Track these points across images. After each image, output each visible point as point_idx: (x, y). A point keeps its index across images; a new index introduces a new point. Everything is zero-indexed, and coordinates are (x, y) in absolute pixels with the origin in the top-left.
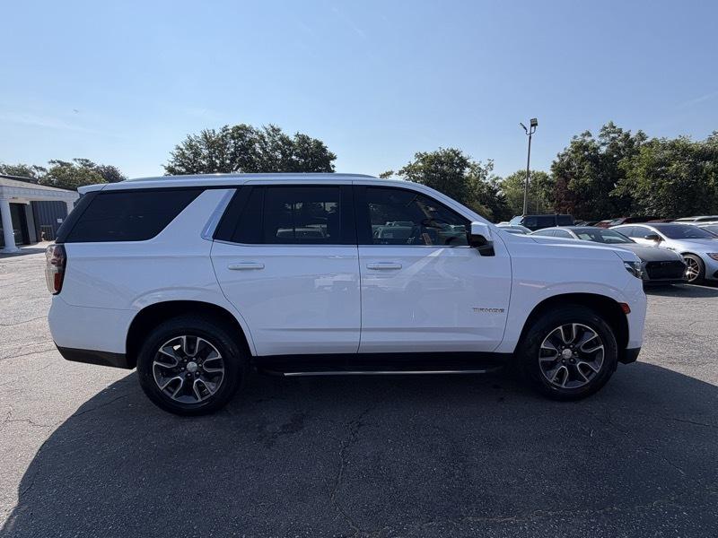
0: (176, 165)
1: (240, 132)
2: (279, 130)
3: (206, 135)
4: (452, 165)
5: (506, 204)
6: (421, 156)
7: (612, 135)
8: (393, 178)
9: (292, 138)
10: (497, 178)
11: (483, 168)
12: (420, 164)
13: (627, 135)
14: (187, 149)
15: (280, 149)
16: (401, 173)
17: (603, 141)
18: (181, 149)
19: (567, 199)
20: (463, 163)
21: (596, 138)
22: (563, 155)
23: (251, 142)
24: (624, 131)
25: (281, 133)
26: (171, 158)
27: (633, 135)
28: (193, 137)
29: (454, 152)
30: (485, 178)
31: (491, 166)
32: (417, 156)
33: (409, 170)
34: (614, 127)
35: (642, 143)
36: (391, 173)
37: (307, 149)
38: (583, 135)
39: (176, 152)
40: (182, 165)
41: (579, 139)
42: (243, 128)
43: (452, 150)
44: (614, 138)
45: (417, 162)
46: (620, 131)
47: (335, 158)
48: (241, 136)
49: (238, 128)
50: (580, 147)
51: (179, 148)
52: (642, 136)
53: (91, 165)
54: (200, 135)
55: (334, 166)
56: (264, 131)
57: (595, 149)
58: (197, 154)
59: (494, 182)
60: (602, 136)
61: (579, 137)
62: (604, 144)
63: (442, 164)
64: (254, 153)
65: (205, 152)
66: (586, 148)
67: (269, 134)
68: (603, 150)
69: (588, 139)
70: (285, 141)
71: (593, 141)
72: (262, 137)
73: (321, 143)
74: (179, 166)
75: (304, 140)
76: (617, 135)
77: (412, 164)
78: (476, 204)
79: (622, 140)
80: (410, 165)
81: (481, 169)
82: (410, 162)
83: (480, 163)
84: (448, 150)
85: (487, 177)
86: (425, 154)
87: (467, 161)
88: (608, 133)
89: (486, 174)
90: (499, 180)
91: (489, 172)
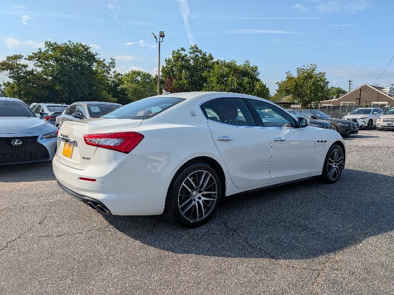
5: (127, 95)
6: (52, 45)
8: (22, 62)
10: (119, 74)
11: (107, 65)
12: (50, 52)
16: (30, 58)
17: (192, 56)
20: (91, 58)
21: (187, 53)
24: (203, 52)
27: (207, 55)
29: (83, 47)
30: (109, 73)
31: (113, 64)
32: (48, 44)
33: (39, 57)
34: (197, 48)
35: (211, 62)
36: (19, 57)
38: (180, 50)
43: (81, 45)
45: (48, 50)
46: (201, 51)
57: (188, 61)
59: (116, 76)
60: (191, 53)
61: (177, 51)
71: (186, 55)
76: (198, 54)
77: (43, 52)
78: (104, 93)
79: (202, 58)
80: (40, 52)
81: (105, 65)
82: (40, 49)
83: (104, 60)
84: (77, 44)
85: (111, 73)
86: (55, 44)
87: (95, 57)
88: (194, 51)
89: (110, 70)
90: (120, 77)
91: (112, 69)
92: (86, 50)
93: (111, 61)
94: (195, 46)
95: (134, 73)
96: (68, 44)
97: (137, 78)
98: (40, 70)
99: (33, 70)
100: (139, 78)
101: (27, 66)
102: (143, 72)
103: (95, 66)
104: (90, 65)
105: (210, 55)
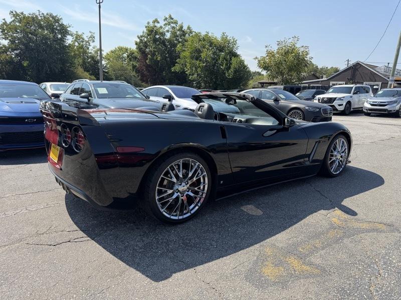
4: (53, 30)
7: (172, 25)
11: (86, 39)
12: (17, 24)
13: (182, 27)
17: (167, 28)
20: (64, 31)
22: (141, 37)
24: (179, 23)
27: (185, 28)
30: (88, 48)
32: (13, 14)
33: (4, 29)
34: (172, 19)
35: (190, 35)
38: (154, 22)
41: (151, 24)
43: (51, 15)
44: (173, 28)
45: (13, 21)
46: (176, 23)
50: (152, 31)
57: (163, 34)
59: (96, 53)
60: (165, 25)
61: (151, 23)
62: (168, 31)
63: (41, 27)
66: (156, 33)
68: (168, 36)
69: (158, 25)
71: (161, 27)
76: (174, 25)
77: (8, 22)
78: (80, 70)
79: (179, 30)
80: (5, 23)
81: (84, 39)
82: (4, 19)
83: (83, 33)
84: (47, 14)
85: (91, 48)
86: (22, 13)
87: (69, 29)
88: (169, 23)
89: (89, 45)
91: (91, 44)
92: (57, 21)
93: (90, 35)
95: (121, 49)
96: (37, 14)
98: (6, 42)
100: (125, 55)
102: (130, 49)
103: (69, 40)
104: (62, 40)
105: (189, 28)
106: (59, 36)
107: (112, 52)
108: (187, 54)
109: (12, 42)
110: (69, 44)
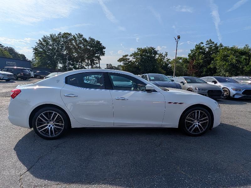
0: (38, 48)
1: (66, 35)
2: (82, 36)
3: (51, 36)
4: (151, 53)
5: (172, 69)
6: (139, 49)
7: (210, 44)
8: (128, 57)
9: (88, 39)
11: (164, 55)
12: (139, 52)
14: (43, 41)
15: (82, 43)
16: (131, 56)
17: (207, 46)
18: (41, 41)
19: (193, 68)
20: (156, 53)
21: (205, 45)
22: (192, 51)
23: (71, 40)
24: (215, 43)
25: (83, 37)
26: (36, 45)
27: (218, 45)
28: (46, 36)
29: (152, 48)
30: (164, 59)
31: (166, 55)
33: (135, 55)
34: (211, 41)
35: (221, 48)
36: (127, 55)
37: (94, 44)
38: (199, 44)
39: (38, 42)
40: (41, 48)
42: (68, 33)
44: (211, 45)
46: (213, 43)
47: (105, 48)
48: (67, 37)
49: (65, 34)
50: (199, 48)
51: (40, 41)
52: (221, 46)
53: (2, 47)
54: (49, 36)
55: (104, 52)
56: (76, 35)
57: (204, 49)
58: (47, 44)
59: (167, 61)
60: (207, 44)
62: (207, 48)
63: (147, 53)
64: (72, 44)
65: (51, 43)
66: (201, 48)
67: (78, 37)
68: (207, 50)
69: (202, 45)
70: (85, 40)
72: (75, 38)
73: (99, 42)
74: (40, 48)
75: (92, 40)
78: (160, 69)
79: (214, 46)
80: (135, 53)
83: (163, 53)
85: (165, 59)
89: (165, 58)
90: (170, 60)
91: (166, 57)
92: (154, 49)
93: (165, 53)
94: (210, 40)
96: (146, 48)
97: (180, 61)
98: (134, 60)
99: (131, 61)
100: (181, 61)
101: (129, 59)
102: (183, 58)
103: (157, 56)
104: (154, 56)
105: (221, 44)
106: (153, 55)
107: (174, 60)
108: (218, 58)
109: (136, 59)
110: (157, 59)
